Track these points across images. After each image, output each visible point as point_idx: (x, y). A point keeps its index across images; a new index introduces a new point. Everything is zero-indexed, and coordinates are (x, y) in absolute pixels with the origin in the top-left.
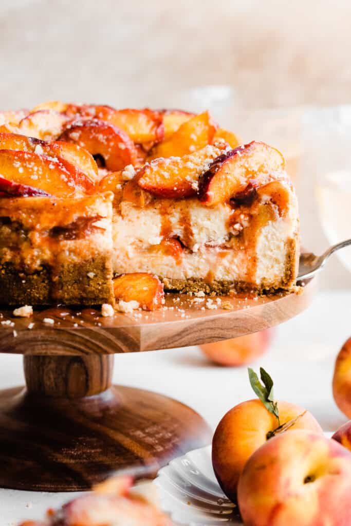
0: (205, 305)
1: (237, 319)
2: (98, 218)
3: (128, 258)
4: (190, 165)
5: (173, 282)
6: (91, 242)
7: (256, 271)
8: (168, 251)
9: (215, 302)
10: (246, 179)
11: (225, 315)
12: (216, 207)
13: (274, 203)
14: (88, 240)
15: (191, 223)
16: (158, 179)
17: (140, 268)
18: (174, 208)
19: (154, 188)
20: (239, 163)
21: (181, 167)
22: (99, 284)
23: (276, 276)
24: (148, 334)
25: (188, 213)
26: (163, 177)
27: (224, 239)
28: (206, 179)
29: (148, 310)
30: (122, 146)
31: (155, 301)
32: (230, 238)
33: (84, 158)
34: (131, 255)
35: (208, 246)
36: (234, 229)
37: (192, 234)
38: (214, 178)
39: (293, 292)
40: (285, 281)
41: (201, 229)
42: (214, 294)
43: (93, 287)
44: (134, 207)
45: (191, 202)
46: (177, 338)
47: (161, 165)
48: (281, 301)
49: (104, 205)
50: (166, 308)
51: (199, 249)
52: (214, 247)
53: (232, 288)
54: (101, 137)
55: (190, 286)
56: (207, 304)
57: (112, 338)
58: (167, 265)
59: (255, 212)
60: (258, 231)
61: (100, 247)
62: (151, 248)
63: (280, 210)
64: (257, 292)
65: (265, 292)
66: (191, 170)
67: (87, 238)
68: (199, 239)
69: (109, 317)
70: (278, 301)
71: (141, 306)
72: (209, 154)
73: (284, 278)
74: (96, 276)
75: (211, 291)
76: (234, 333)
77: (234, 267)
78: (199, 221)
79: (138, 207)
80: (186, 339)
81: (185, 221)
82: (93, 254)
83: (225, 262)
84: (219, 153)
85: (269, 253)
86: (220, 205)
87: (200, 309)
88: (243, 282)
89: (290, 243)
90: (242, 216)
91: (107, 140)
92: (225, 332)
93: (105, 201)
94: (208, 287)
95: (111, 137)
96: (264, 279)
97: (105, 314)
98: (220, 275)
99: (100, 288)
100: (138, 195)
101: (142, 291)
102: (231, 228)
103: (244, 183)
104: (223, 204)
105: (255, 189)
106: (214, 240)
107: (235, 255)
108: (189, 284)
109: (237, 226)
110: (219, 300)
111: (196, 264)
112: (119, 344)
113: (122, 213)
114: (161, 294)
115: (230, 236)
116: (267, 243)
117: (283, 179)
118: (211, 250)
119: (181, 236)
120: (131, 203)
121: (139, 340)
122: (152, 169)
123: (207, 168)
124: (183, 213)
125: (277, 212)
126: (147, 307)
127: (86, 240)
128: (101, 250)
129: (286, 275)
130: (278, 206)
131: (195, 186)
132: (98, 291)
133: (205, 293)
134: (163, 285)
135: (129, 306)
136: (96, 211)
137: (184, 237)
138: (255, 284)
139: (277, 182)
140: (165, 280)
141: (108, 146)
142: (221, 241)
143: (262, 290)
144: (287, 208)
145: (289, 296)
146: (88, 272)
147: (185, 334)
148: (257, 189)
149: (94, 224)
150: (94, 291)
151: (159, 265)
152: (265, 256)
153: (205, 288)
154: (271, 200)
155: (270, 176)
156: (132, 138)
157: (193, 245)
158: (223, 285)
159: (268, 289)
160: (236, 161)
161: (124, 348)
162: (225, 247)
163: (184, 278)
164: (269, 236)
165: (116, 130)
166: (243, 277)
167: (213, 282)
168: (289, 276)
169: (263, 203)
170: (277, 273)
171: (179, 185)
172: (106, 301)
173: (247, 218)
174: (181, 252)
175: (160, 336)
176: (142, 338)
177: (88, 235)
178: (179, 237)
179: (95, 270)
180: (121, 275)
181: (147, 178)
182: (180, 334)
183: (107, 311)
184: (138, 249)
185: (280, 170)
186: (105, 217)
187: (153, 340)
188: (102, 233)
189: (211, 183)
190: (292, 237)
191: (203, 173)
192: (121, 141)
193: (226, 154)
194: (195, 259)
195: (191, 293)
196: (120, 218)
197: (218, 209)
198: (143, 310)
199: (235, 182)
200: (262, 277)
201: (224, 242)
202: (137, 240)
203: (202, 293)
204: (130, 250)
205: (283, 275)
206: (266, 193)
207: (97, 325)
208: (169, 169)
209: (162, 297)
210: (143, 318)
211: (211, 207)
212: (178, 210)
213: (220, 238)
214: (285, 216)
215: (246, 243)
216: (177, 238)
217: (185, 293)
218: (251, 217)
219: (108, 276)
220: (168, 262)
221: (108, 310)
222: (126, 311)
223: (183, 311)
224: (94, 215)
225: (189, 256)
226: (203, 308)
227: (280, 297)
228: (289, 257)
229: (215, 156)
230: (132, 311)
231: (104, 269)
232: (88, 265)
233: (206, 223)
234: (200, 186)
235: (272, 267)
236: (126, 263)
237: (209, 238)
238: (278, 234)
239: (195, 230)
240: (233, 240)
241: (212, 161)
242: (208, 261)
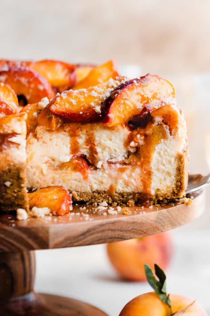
0: (107, 212)
1: (134, 223)
2: (14, 134)
3: (43, 175)
4: (94, 94)
5: (81, 195)
6: (7, 155)
7: (151, 183)
8: (76, 168)
9: (116, 209)
10: (142, 105)
11: (124, 218)
12: (116, 129)
13: (166, 124)
14: (5, 153)
15: (96, 143)
16: (67, 106)
17: (53, 183)
18: (81, 131)
19: (63, 113)
20: (135, 91)
21: (86, 95)
22: (14, 192)
23: (168, 187)
24: (56, 234)
25: (93, 134)
26: (71, 104)
27: (124, 156)
28: (107, 104)
29: (58, 215)
30: (41, 88)
31: (64, 207)
32: (128, 156)
33: (7, 93)
34: (45, 172)
35: (110, 163)
36: (131, 147)
37: (96, 153)
38: (114, 102)
39: (183, 203)
40: (176, 191)
41: (104, 149)
42: (115, 204)
43: (10, 194)
44: (48, 130)
45: (95, 125)
46: (82, 237)
47: (69, 95)
48: (173, 209)
49: (18, 123)
50: (73, 214)
51: (102, 166)
52: (115, 163)
53: (131, 199)
54: (23, 80)
55: (95, 197)
56: (109, 211)
57: (24, 236)
58: (76, 180)
59: (149, 131)
60: (152, 148)
61: (15, 159)
62: (62, 166)
63: (170, 130)
64: (152, 202)
65: (159, 202)
66: (94, 98)
67: (4, 151)
68: (103, 156)
69: (23, 220)
70: (170, 209)
71: (51, 212)
72: (110, 85)
73: (175, 189)
74: (12, 185)
75: (113, 201)
76: (132, 235)
77: (133, 181)
78: (102, 141)
79: (50, 131)
80: (89, 238)
81: (90, 142)
82: (9, 165)
83: (125, 176)
84: (119, 84)
85: (161, 167)
86: (120, 127)
87: (102, 215)
88: (140, 194)
89: (180, 158)
90: (138, 136)
91: (29, 82)
92: (124, 234)
93: (19, 120)
94: (110, 199)
95: (31, 80)
96: (158, 190)
97: (20, 218)
98: (120, 187)
99: (15, 195)
100: (50, 119)
101: (52, 200)
102: (129, 147)
103: (140, 106)
104: (122, 126)
105: (149, 113)
106: (115, 158)
107: (133, 170)
108: (94, 196)
109: (132, 144)
110: (119, 208)
111: (100, 179)
112: (31, 242)
113: (38, 136)
114: (69, 202)
115: (129, 153)
116: (160, 159)
117: (174, 104)
118: (113, 166)
119: (88, 155)
120: (45, 127)
121: (48, 238)
122: (62, 98)
123: (108, 95)
124: (88, 135)
125: (168, 131)
126: (57, 213)
127: (3, 154)
128: (16, 162)
129: (177, 186)
130: (169, 126)
131: (98, 109)
132: (13, 198)
133: (108, 203)
134: (71, 195)
135: (41, 212)
136: (11, 129)
137: (90, 155)
138: (150, 195)
139: (169, 106)
140: (74, 192)
141: (29, 88)
142: (121, 158)
143: (156, 200)
144: (177, 128)
145: (179, 206)
146: (5, 181)
147: (87, 234)
148: (151, 112)
149: (10, 139)
150: (10, 198)
151: (68, 180)
152: (158, 170)
153: (108, 199)
154: (163, 121)
155: (162, 102)
156: (49, 82)
157: (97, 162)
158: (123, 197)
159: (161, 199)
160: (133, 89)
161: (35, 245)
162: (125, 164)
163: (91, 191)
164: (162, 152)
165: (36, 74)
166: (141, 189)
167: (114, 194)
168: (179, 187)
169: (156, 124)
170: (169, 184)
171: (85, 109)
172: (21, 207)
173: (143, 138)
174: (87, 169)
175: (67, 235)
176: (51, 238)
177: (5, 149)
178: (85, 156)
179: (11, 180)
180: (37, 190)
181: (57, 105)
182: (84, 234)
183: (21, 215)
184: (51, 166)
185: (171, 97)
186: (19, 134)
187: (61, 239)
188: (17, 147)
189: (112, 106)
190: (181, 152)
191: (105, 99)
192: (40, 83)
193: (124, 83)
194: (99, 173)
195: (96, 204)
196: (36, 140)
197: (118, 130)
198: (53, 215)
199: (132, 106)
200: (156, 188)
201: (124, 158)
202: (50, 160)
203: (105, 203)
204: (45, 167)
205: (174, 186)
206: (158, 115)
207: (11, 226)
208: (76, 97)
209: (70, 204)
210: (53, 221)
211: (112, 129)
212: (85, 131)
213: (121, 155)
214: (175, 135)
215: (142, 159)
216: (83, 157)
217: (91, 204)
218: (146, 136)
219: (22, 185)
220: (76, 177)
221: (23, 215)
222: (38, 216)
223: (87, 215)
224: (10, 132)
225: (94, 172)
226: (105, 214)
227: (172, 206)
228: (179, 170)
229: (116, 86)
230: (43, 216)
231: (19, 179)
232: (5, 175)
233: (108, 143)
234: (102, 109)
235: (165, 179)
236: (41, 179)
237: (111, 156)
238: (169, 150)
239: (99, 149)
240: (131, 157)
241: (113, 89)
242: (110, 176)
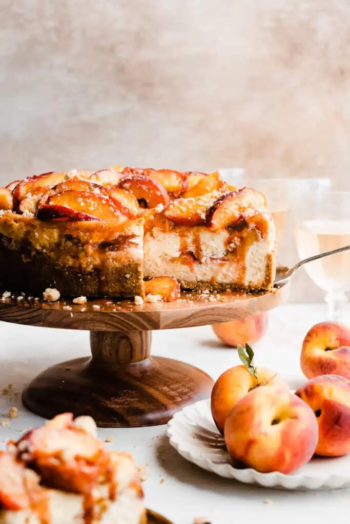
0: (208, 299)
1: (229, 309)
2: (133, 236)
3: (158, 267)
4: (201, 203)
5: (188, 283)
6: (128, 253)
7: (245, 276)
8: (184, 262)
9: (216, 297)
10: (239, 213)
11: (221, 305)
12: (218, 232)
13: (258, 229)
14: (126, 252)
15: (201, 243)
16: (178, 212)
17: (165, 273)
18: (189, 232)
19: (175, 218)
20: (234, 202)
21: (194, 203)
22: (133, 283)
23: (259, 280)
24: (166, 318)
25: (198, 235)
26: (181, 210)
27: (223, 254)
28: (211, 212)
29: (168, 301)
30: (158, 193)
31: (173, 295)
32: (227, 254)
33: (130, 199)
34: (159, 264)
35: (212, 259)
36: (230, 247)
37: (201, 250)
38: (217, 211)
39: (271, 292)
40: (265, 283)
41: (208, 247)
42: (216, 292)
43: (129, 284)
44: (162, 231)
45: (200, 228)
46: (187, 320)
47: (180, 203)
48: (262, 298)
49: (137, 227)
50: (180, 300)
51: (206, 261)
52: (216, 259)
53: (228, 288)
54: (144, 187)
55: (199, 286)
56: (210, 298)
57: (140, 319)
58: (184, 271)
59: (245, 235)
60: (246, 248)
61: (134, 256)
62: (173, 260)
63: (262, 234)
64: (246, 291)
65: (251, 292)
66: (201, 206)
67: (125, 250)
68: (206, 253)
69: (139, 305)
70: (260, 297)
71: (163, 299)
72: (214, 195)
73: (264, 282)
74: (131, 277)
75: (214, 290)
76: (228, 319)
77: (230, 274)
78: (206, 241)
79: (164, 231)
80: (193, 321)
81: (197, 242)
82: (129, 261)
83: (224, 270)
84: (221, 195)
85: (254, 264)
86: (221, 230)
87: (204, 302)
88: (236, 284)
89: (269, 257)
90: (236, 238)
91: (149, 189)
92: (221, 318)
93: (138, 225)
94: (211, 288)
95: (150, 187)
96: (251, 282)
97: (137, 303)
98: (220, 279)
99: (134, 285)
100: (164, 222)
101: (164, 289)
102: (228, 247)
103: (237, 215)
104: (223, 230)
105: (244, 220)
106: (216, 255)
107: (231, 266)
108: (199, 285)
109: (232, 245)
110: (218, 296)
111: (204, 271)
112: (145, 324)
113: (154, 235)
114: (177, 291)
115: (228, 252)
116: (253, 257)
117: (265, 213)
118: (215, 261)
119: (194, 252)
120: (159, 228)
121: (159, 322)
122: (174, 205)
123: (212, 204)
124: (195, 236)
125: (260, 235)
126: (167, 299)
127: (124, 251)
128: (135, 259)
129: (266, 280)
130: (261, 231)
131: (203, 216)
132: (133, 288)
133: (210, 291)
134: (180, 285)
135: (155, 298)
136: (131, 232)
137: (196, 252)
138: (244, 286)
139: (261, 215)
140: (182, 282)
141: (149, 193)
142: (221, 256)
143: (249, 290)
144: (267, 233)
145: (268, 294)
146: (126, 274)
147: (192, 318)
148: (246, 219)
149: (130, 240)
150: (129, 288)
151: (178, 271)
152: (251, 266)
153: (210, 288)
154: (256, 227)
155: (256, 211)
156: (166, 188)
157: (202, 258)
158: (222, 286)
159: (253, 289)
160: (232, 200)
161: (148, 327)
162: (224, 260)
163: (196, 281)
164: (254, 252)
165: (155, 182)
166: (236, 281)
167: (215, 284)
168: (268, 281)
169: (250, 229)
170: (259, 278)
171: (192, 216)
172: (139, 294)
173: (239, 240)
174: (194, 263)
175: (174, 319)
176: (162, 320)
177: (126, 248)
178: (192, 252)
179: (131, 273)
180: (152, 278)
181: (170, 211)
182: (188, 318)
183: (138, 301)
184: (164, 260)
185: (263, 207)
186: (138, 236)
187: (170, 321)
188: (136, 247)
189: (214, 214)
190: (270, 252)
191: (209, 207)
192: (158, 190)
193: (225, 195)
194: (203, 267)
195: (200, 291)
196: (152, 239)
197: (219, 233)
198: (164, 301)
199: (231, 214)
200: (249, 280)
201: (223, 256)
202: (163, 255)
203: (207, 291)
204: (159, 261)
205: (264, 279)
206: (252, 221)
207: (130, 310)
208: (186, 205)
209: (178, 292)
210: (163, 306)
211: (214, 232)
212: (192, 233)
213: (221, 252)
214: (265, 238)
215: (238, 257)
216: (191, 254)
217: (196, 291)
218: (242, 239)
219: (140, 277)
222: (152, 302)
223: (192, 302)
224: (130, 234)
225: (199, 265)
226: (206, 301)
227: (262, 295)
228: (268, 267)
229: (218, 197)
230: (156, 301)
231: (137, 273)
232: (126, 269)
233: (211, 243)
234: (206, 217)
235: (257, 274)
236: (155, 270)
237: (213, 252)
238: (260, 251)
239: (203, 248)
240: (229, 255)
241: (216, 200)
242: (211, 268)
